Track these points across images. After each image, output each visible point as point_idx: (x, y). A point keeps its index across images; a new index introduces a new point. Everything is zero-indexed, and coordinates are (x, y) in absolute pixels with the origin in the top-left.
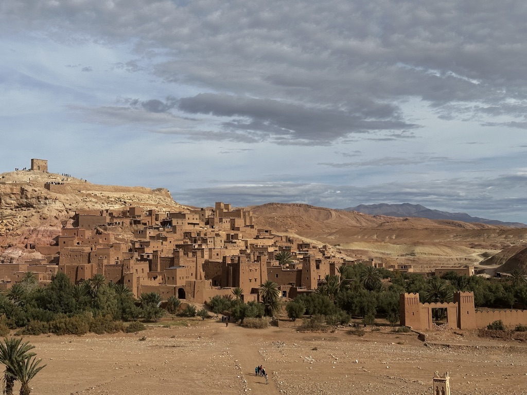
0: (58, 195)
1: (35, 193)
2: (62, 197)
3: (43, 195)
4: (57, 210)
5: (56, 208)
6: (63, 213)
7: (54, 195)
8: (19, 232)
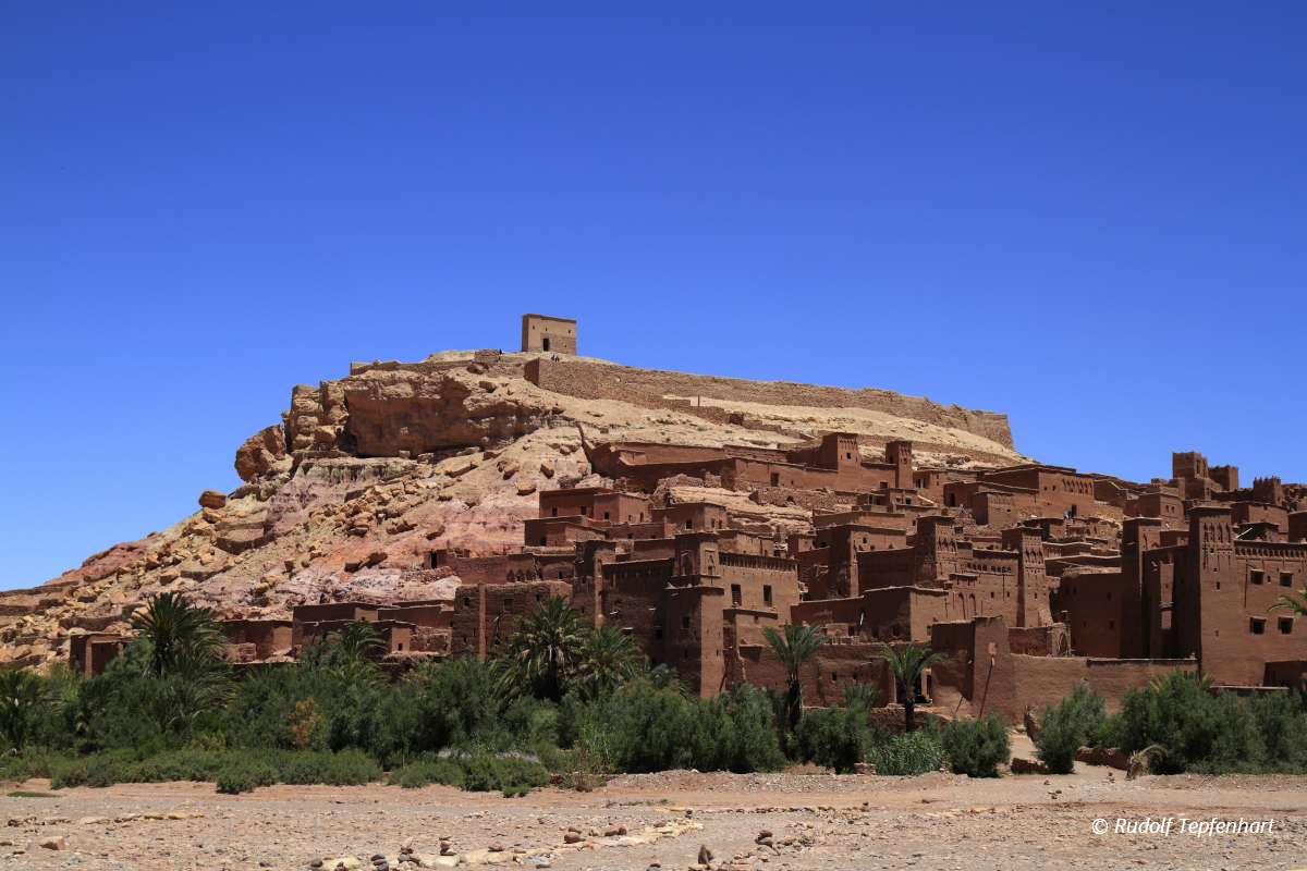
0: (564, 401)
1: (489, 396)
2: (575, 406)
3: (513, 397)
4: (555, 446)
5: (552, 441)
6: (573, 458)
7: (548, 399)
8: (409, 517)
